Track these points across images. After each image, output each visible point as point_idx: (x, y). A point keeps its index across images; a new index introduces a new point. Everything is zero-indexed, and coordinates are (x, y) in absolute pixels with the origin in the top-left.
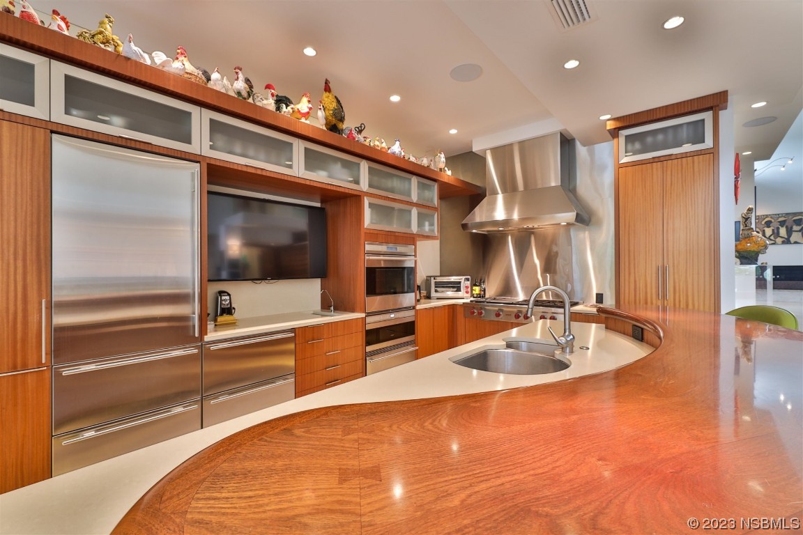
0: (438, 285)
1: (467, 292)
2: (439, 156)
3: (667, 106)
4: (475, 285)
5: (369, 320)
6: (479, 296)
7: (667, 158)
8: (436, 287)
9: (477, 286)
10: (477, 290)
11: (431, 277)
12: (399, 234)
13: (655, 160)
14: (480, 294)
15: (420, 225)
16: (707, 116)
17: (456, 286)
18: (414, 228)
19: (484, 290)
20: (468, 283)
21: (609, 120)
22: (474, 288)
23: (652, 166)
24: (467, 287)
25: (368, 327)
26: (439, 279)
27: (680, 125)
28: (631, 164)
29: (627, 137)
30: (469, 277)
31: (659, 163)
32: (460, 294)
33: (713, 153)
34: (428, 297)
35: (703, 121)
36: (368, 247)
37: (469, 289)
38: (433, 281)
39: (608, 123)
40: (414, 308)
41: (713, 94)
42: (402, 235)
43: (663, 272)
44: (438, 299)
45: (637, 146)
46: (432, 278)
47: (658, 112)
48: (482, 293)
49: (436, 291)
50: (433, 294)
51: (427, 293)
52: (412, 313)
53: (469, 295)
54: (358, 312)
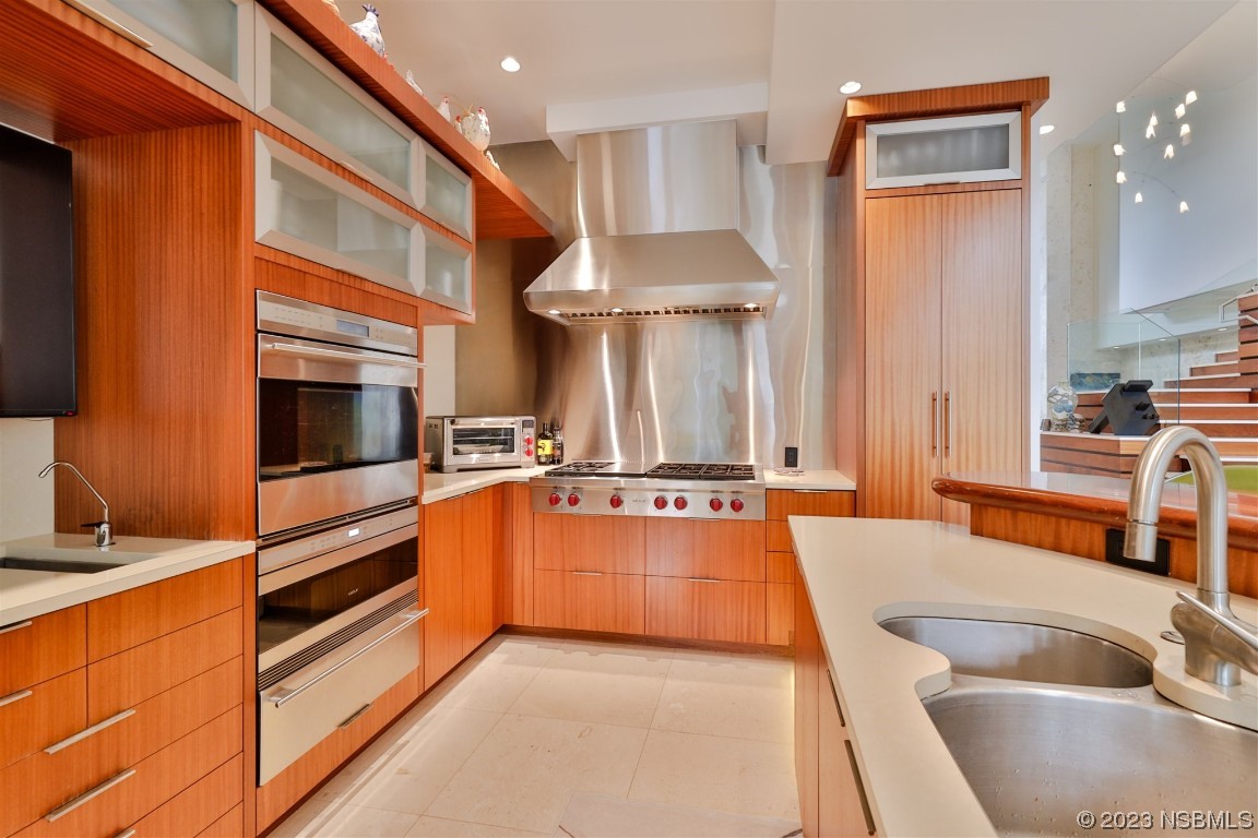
0: (462, 437)
1: (529, 453)
2: (476, 118)
3: (953, 88)
4: (542, 436)
5: (269, 559)
6: (553, 460)
7: (949, 189)
8: (455, 442)
9: (547, 438)
10: (547, 447)
11: (443, 418)
12: (376, 290)
13: (930, 190)
14: (553, 456)
15: (432, 277)
16: (1011, 118)
17: (504, 441)
18: (417, 284)
19: (561, 447)
20: (531, 432)
21: (853, 98)
22: (541, 442)
23: (924, 200)
24: (529, 441)
25: (267, 586)
26: (466, 424)
27: (967, 131)
28: (887, 193)
29: (881, 139)
30: (533, 418)
31: (935, 196)
32: (516, 456)
33: (1021, 186)
34: (436, 467)
35: (1006, 127)
36: (271, 311)
37: (532, 447)
38: (449, 429)
39: (850, 103)
40: (415, 501)
41: (1028, 80)
42: (384, 292)
43: (940, 404)
44: (459, 470)
45: (894, 160)
46: (447, 422)
47: (939, 96)
48: (558, 452)
49: (456, 452)
50: (449, 460)
51: (433, 459)
52: (411, 515)
53: (532, 458)
54: (226, 537)
